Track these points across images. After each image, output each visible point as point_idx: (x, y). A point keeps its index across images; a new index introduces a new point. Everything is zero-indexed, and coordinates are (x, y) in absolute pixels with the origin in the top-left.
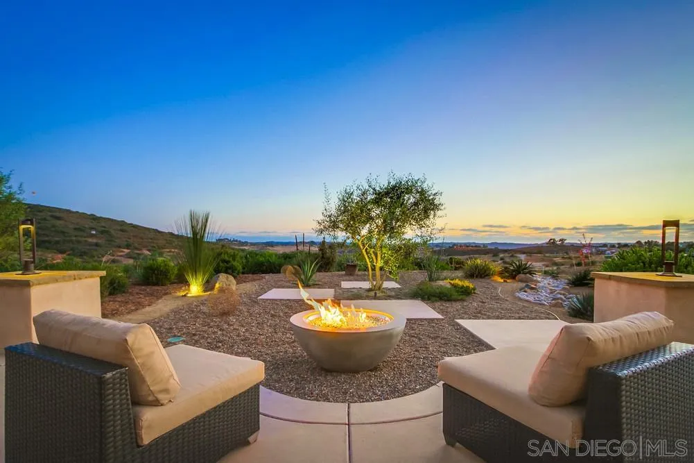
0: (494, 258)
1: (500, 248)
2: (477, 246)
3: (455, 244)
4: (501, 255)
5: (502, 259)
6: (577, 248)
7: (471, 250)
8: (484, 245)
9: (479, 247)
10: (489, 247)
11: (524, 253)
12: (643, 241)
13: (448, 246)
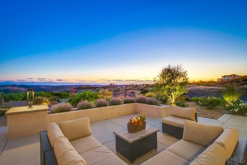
0: (95, 90)
1: (97, 86)
2: (89, 86)
3: (81, 85)
4: (96, 89)
5: (97, 90)
6: (117, 86)
7: (87, 87)
8: (91, 85)
9: (90, 86)
10: (93, 86)
11: (103, 88)
12: (131, 84)
13: (79, 86)
